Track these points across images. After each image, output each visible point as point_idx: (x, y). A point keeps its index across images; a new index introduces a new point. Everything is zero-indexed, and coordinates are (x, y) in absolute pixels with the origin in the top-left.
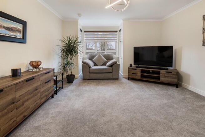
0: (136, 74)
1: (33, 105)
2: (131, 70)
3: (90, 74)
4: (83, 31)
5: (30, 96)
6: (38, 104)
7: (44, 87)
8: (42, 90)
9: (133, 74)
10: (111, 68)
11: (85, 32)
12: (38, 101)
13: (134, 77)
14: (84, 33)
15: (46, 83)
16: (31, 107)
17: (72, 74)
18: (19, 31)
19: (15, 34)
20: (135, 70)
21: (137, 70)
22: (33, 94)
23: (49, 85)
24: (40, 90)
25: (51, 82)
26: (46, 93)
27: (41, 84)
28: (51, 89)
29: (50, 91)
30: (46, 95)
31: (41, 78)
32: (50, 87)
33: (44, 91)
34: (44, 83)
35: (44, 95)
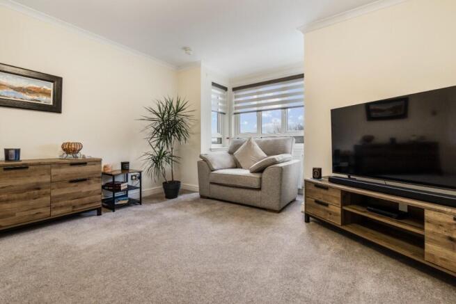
0: (327, 205)
1: (27, 213)
2: (312, 188)
3: (211, 185)
4: (230, 90)
5: (15, 196)
6: (41, 215)
7: (64, 187)
8: (55, 193)
9: (317, 201)
10: (257, 176)
11: (234, 89)
12: (41, 210)
13: (321, 213)
14: (234, 94)
15: (72, 182)
16: (17, 215)
17: (175, 179)
18: (46, 93)
19: (36, 98)
20: (323, 191)
21: (330, 192)
22: (24, 195)
23: (84, 188)
24: (49, 190)
25: (89, 184)
26: (73, 201)
27: (51, 182)
28: (92, 198)
29: (86, 200)
30: (71, 205)
31: (54, 171)
32: (88, 193)
33: (64, 196)
34: (62, 181)
35: (62, 203)
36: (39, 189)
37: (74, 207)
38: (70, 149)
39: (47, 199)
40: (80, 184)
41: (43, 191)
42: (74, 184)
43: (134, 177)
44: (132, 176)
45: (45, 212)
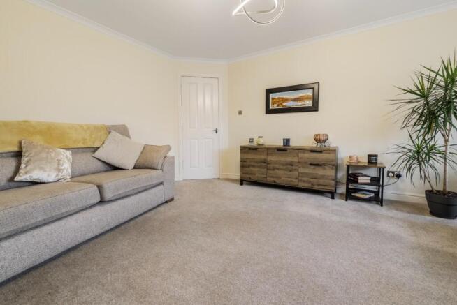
7: (306, 168)
23: (320, 172)
24: (297, 167)
25: (324, 169)
26: (312, 180)
27: (299, 162)
28: (326, 181)
29: (321, 181)
30: (310, 182)
31: (300, 155)
32: (323, 177)
33: (306, 175)
34: (305, 163)
35: (305, 179)
36: (292, 165)
37: (312, 184)
38: (320, 140)
39: (296, 173)
40: (317, 168)
41: (294, 167)
42: (313, 167)
43: (391, 174)
44: (389, 172)
45: (295, 183)
